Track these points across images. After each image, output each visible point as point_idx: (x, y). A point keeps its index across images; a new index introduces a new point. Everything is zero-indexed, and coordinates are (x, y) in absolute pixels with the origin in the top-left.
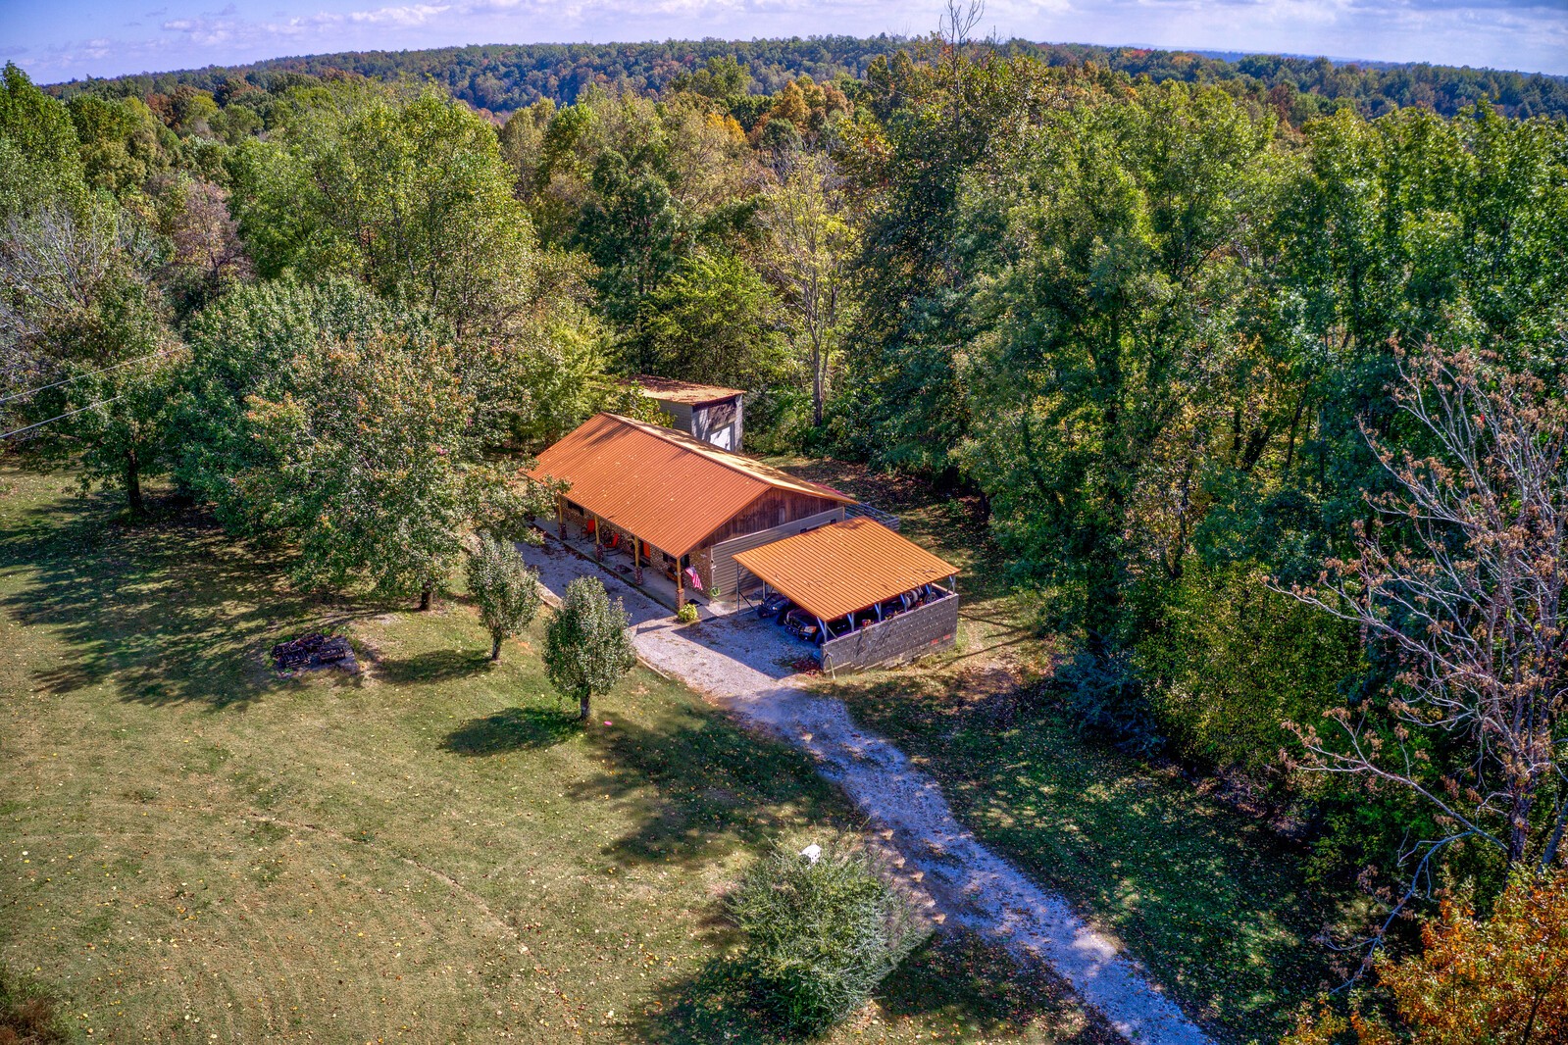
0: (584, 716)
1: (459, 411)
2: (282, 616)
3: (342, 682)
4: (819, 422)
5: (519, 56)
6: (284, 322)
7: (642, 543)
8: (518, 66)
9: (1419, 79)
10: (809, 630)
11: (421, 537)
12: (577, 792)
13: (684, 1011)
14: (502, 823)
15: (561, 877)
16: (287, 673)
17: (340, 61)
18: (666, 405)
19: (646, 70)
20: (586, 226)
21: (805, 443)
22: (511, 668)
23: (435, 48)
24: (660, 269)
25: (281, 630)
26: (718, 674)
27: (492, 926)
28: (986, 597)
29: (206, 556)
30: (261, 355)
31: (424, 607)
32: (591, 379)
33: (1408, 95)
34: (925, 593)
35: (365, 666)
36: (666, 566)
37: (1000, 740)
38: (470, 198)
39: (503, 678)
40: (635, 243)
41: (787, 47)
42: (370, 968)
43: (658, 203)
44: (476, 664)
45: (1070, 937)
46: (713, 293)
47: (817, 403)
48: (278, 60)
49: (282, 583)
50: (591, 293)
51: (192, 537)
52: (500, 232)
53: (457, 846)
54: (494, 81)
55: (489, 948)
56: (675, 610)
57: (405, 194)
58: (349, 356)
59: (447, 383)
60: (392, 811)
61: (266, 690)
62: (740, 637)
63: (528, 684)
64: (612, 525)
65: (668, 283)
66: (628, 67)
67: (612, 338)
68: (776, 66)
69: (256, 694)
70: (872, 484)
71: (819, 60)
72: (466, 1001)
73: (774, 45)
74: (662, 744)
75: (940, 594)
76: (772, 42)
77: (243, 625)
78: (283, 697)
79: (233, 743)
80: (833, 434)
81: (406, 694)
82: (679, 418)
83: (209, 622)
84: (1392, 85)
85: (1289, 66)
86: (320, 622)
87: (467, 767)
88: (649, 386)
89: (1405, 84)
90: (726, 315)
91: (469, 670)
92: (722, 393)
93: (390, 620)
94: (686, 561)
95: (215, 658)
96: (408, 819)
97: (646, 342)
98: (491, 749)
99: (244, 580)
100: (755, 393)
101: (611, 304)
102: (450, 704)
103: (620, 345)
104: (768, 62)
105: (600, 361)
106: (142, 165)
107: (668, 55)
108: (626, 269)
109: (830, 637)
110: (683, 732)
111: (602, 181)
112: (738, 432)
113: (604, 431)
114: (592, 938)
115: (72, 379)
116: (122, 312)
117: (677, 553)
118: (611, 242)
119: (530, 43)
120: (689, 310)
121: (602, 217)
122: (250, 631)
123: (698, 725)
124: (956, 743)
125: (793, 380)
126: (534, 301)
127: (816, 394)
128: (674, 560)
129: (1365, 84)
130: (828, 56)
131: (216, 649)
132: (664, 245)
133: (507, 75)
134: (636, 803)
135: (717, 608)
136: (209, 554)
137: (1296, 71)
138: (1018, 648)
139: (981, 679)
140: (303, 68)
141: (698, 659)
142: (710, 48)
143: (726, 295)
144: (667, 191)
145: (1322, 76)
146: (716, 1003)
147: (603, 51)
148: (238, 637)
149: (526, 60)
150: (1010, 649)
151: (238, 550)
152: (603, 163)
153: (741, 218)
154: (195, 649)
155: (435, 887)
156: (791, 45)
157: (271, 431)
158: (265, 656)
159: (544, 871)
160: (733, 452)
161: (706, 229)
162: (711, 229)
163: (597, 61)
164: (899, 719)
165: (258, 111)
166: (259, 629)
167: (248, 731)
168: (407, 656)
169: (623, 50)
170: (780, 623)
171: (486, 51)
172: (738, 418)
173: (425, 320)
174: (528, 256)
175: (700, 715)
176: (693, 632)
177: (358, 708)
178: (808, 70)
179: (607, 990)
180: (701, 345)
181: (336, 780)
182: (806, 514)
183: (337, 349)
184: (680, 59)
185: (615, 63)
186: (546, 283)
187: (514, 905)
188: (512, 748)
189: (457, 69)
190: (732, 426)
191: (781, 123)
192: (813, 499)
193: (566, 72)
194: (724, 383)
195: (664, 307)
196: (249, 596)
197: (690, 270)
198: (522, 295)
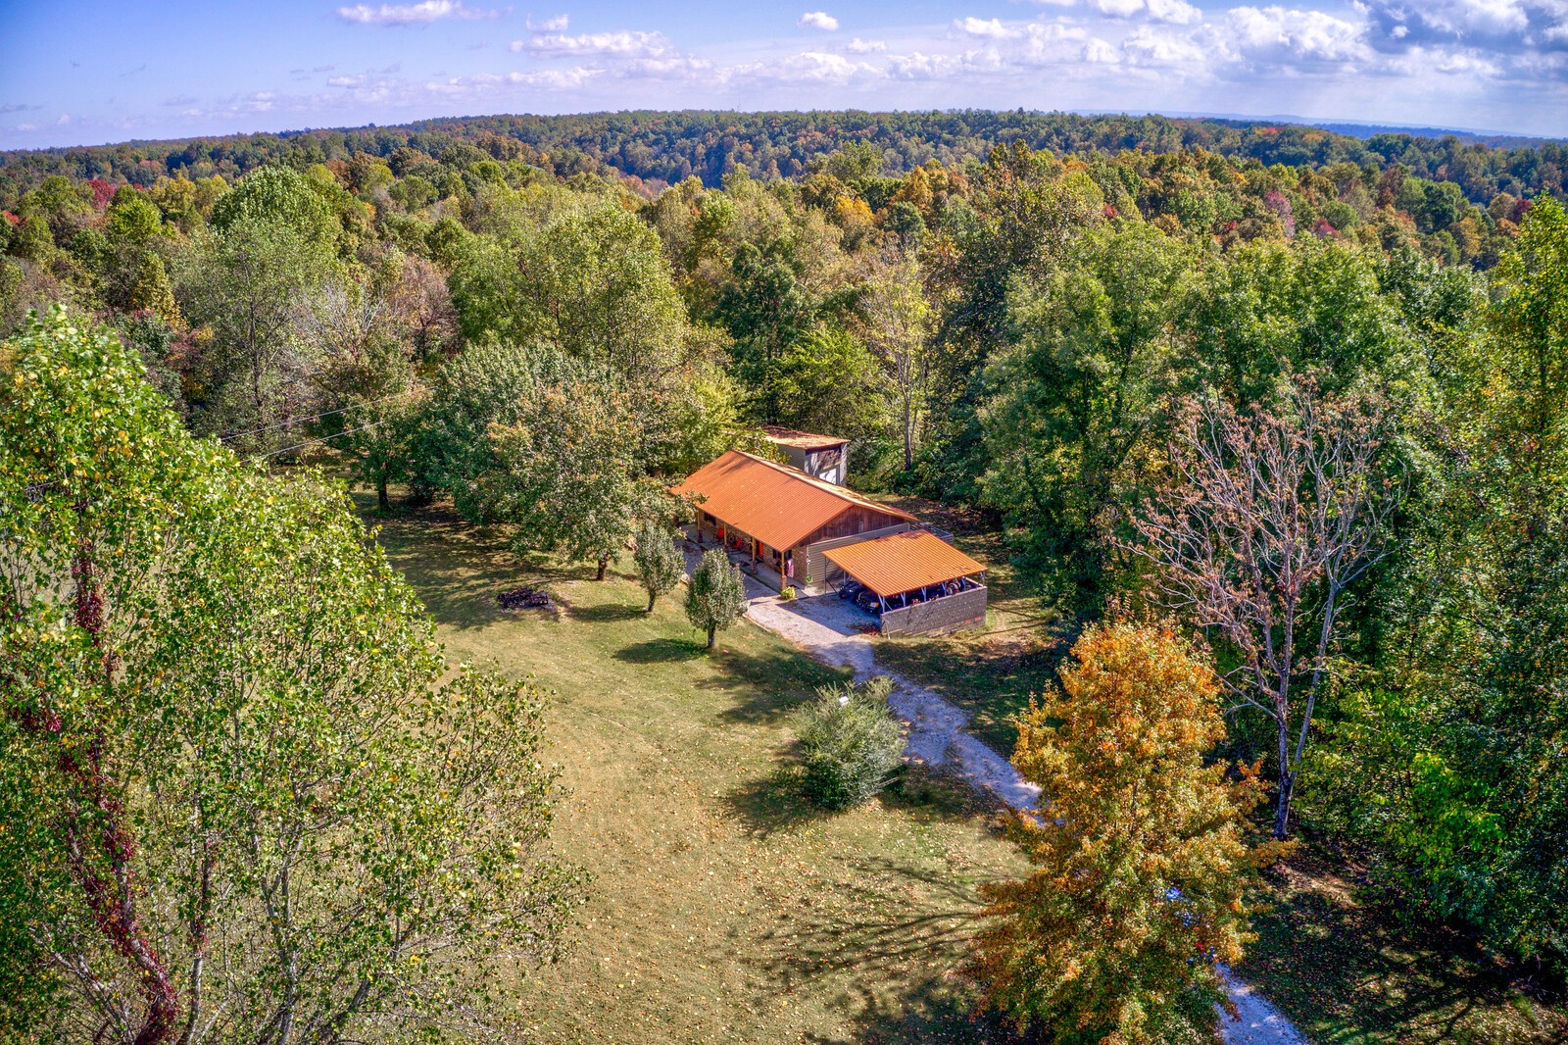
0: (711, 644)
1: (633, 437)
2: (501, 578)
3: (546, 618)
4: (909, 467)
5: (668, 124)
6: (511, 374)
7: (758, 542)
8: (667, 134)
9: (1546, 158)
10: (874, 605)
11: (605, 523)
12: (701, 684)
13: (761, 795)
14: (653, 698)
15: (691, 727)
16: (507, 611)
17: (495, 124)
18: (782, 448)
19: (791, 140)
20: (727, 304)
21: (897, 484)
22: (661, 617)
23: (586, 111)
24: (783, 341)
25: (502, 586)
26: (805, 631)
27: (646, 748)
28: (1017, 597)
29: (440, 540)
30: (494, 397)
31: (600, 578)
32: (727, 426)
33: (1535, 174)
34: (963, 584)
35: (561, 609)
36: (775, 561)
37: (1001, 682)
38: (639, 287)
39: (656, 622)
40: (766, 318)
41: (928, 120)
42: (572, 763)
43: (785, 288)
44: (636, 613)
45: (1013, 781)
46: (826, 362)
47: (907, 451)
48: (435, 120)
49: (497, 559)
50: (727, 359)
51: (428, 527)
52: (660, 312)
53: (624, 708)
54: (644, 148)
55: (646, 758)
56: (779, 590)
57: (591, 283)
58: (558, 397)
59: (625, 419)
60: (583, 689)
61: (495, 620)
62: (825, 610)
63: (674, 627)
64: (737, 530)
65: (791, 351)
66: (772, 137)
67: (744, 394)
68: (916, 138)
69: (488, 622)
70: (946, 516)
71: (958, 133)
72: (630, 781)
73: (914, 117)
74: (763, 666)
75: (974, 586)
76: (913, 114)
77: (474, 582)
78: (507, 624)
79: (475, 649)
80: (920, 477)
81: (590, 628)
82: (795, 458)
83: (449, 580)
84: (1519, 165)
85: (1418, 145)
86: (528, 582)
87: (631, 668)
88: (772, 434)
89: (1533, 163)
90: (836, 379)
91: (632, 616)
92: (831, 441)
93: (576, 584)
94: (789, 554)
95: (456, 600)
96: (594, 693)
97: (772, 399)
98: (646, 660)
99: (471, 556)
100: (858, 443)
101: (745, 367)
102: (620, 635)
103: (750, 401)
104: (909, 135)
105: (732, 413)
106: (356, 238)
107: (811, 127)
108: (757, 339)
109: (887, 609)
110: (777, 660)
111: (740, 269)
112: (843, 474)
113: (734, 463)
114: (708, 758)
115: (349, 408)
116: (384, 362)
117: (782, 548)
118: (745, 318)
119: (680, 109)
120: (807, 374)
121: (738, 297)
122: (479, 586)
123: (787, 657)
124: (968, 681)
125: (887, 433)
126: (684, 364)
127: (907, 444)
128: (780, 554)
129: (1492, 163)
130: (967, 129)
131: (457, 596)
132: (789, 321)
133: (656, 142)
134: (739, 692)
135: (810, 591)
136: (441, 539)
137: (1425, 150)
138: (1033, 630)
139: (998, 647)
140: (461, 130)
141: (792, 622)
142: (853, 120)
143: (838, 363)
144: (793, 277)
145: (1450, 155)
146: (782, 792)
147: (750, 121)
148: (472, 588)
149: (674, 127)
150: (1026, 631)
151: (462, 536)
152: (741, 253)
153: (852, 301)
154: (442, 596)
155: (611, 727)
156: (932, 118)
157: (504, 447)
158: (492, 600)
159: (680, 724)
160: (838, 484)
161: (824, 307)
162: (828, 308)
163: (743, 130)
164: (930, 665)
165: (433, 182)
166: (485, 585)
167: (485, 642)
168: (589, 606)
169: (769, 120)
170: (854, 602)
171: (636, 117)
172: (843, 463)
173: (608, 375)
174: (681, 329)
175: (790, 652)
176: (791, 606)
177: (558, 633)
178: (947, 143)
179: (715, 782)
180: (815, 402)
181: (546, 671)
182: (880, 526)
183: (549, 394)
184: (823, 130)
185: (760, 133)
186: (694, 349)
187: (660, 739)
188: (661, 660)
189: (609, 136)
190: (838, 468)
191: (905, 205)
192: (885, 516)
193: (713, 142)
194: (835, 434)
195: (788, 371)
196: (476, 565)
197: (810, 342)
198: (676, 359)
